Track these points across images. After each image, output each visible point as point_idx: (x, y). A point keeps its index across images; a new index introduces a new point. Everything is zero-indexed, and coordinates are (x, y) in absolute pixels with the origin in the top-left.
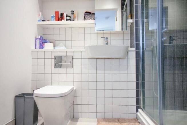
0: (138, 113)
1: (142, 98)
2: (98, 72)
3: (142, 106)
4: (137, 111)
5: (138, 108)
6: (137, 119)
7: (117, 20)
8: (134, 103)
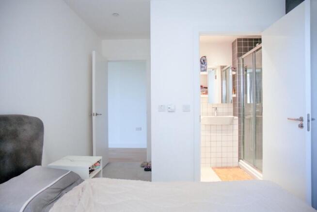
0: (240, 163)
1: (242, 152)
2: (212, 134)
3: (242, 158)
4: (239, 161)
5: (239, 159)
6: (239, 167)
7: (216, 78)
8: (237, 156)
